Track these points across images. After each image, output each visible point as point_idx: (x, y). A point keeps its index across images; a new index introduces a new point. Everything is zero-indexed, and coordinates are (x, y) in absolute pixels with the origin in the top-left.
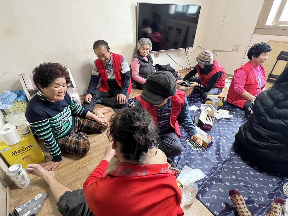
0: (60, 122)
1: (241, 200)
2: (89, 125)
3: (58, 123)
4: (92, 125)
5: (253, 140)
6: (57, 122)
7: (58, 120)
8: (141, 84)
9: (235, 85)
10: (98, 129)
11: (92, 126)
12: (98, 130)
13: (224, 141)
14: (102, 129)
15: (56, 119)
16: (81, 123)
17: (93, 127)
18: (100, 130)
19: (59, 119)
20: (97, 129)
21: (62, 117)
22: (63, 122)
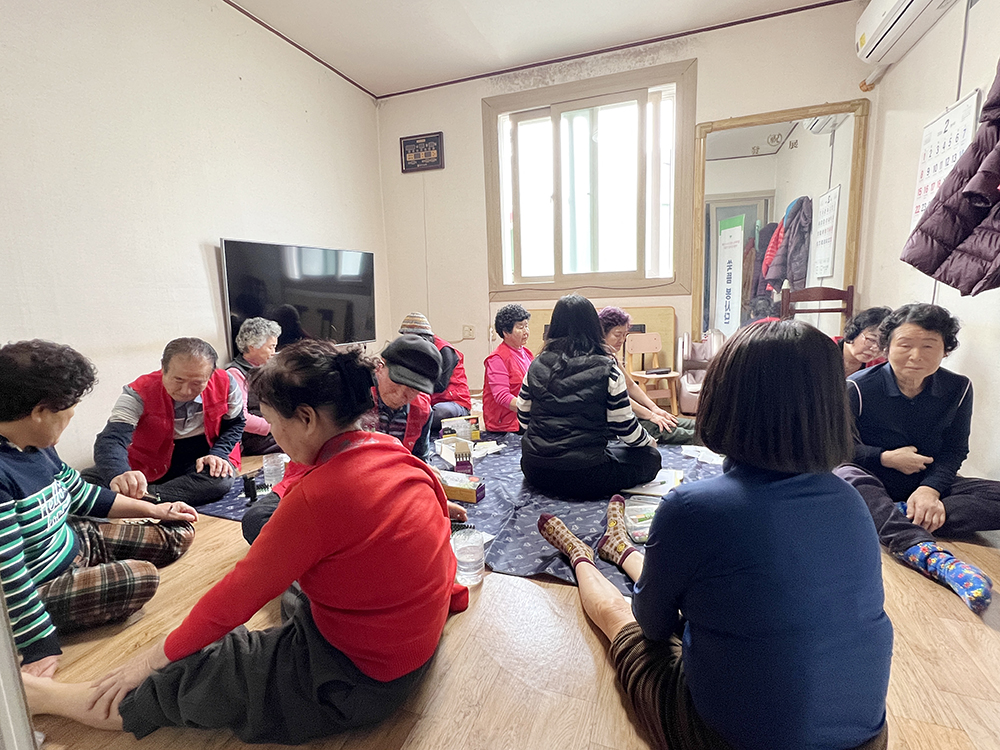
0: (49, 515)
1: (558, 523)
2: (130, 539)
3: (43, 518)
4: (143, 534)
5: (547, 444)
6: (40, 517)
7: (42, 507)
8: (257, 435)
9: (493, 389)
10: (164, 546)
11: (142, 538)
12: (162, 551)
13: (505, 484)
14: (178, 546)
15: (36, 504)
16: (98, 537)
17: (144, 541)
18: (170, 550)
19: (45, 504)
20: (159, 546)
21: (50, 500)
22: (55, 518)
